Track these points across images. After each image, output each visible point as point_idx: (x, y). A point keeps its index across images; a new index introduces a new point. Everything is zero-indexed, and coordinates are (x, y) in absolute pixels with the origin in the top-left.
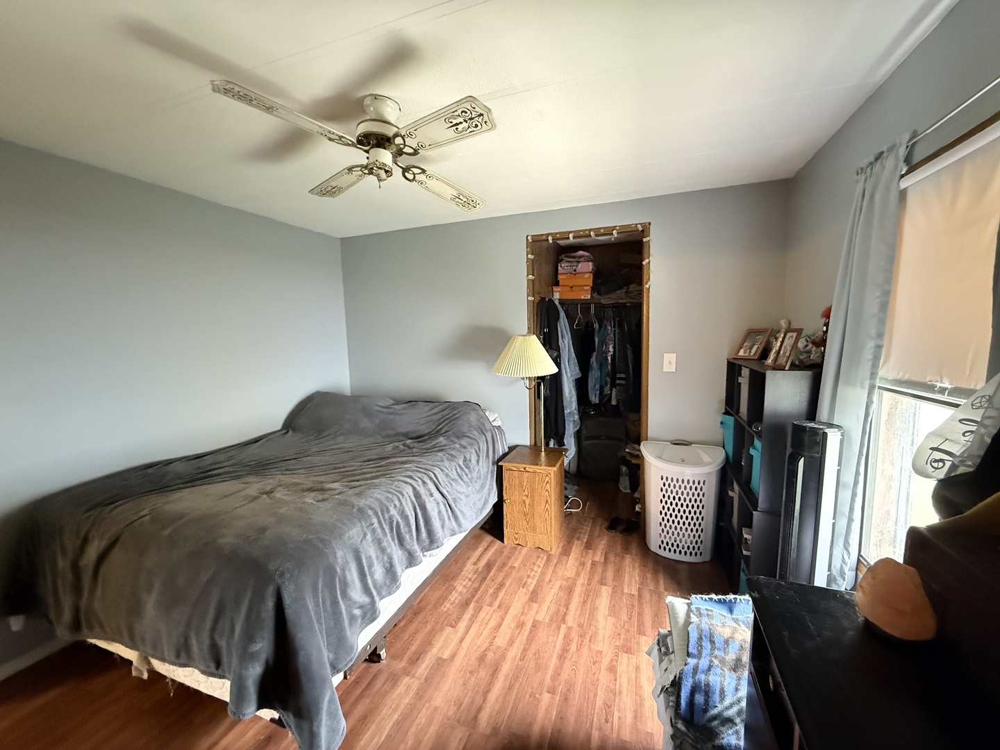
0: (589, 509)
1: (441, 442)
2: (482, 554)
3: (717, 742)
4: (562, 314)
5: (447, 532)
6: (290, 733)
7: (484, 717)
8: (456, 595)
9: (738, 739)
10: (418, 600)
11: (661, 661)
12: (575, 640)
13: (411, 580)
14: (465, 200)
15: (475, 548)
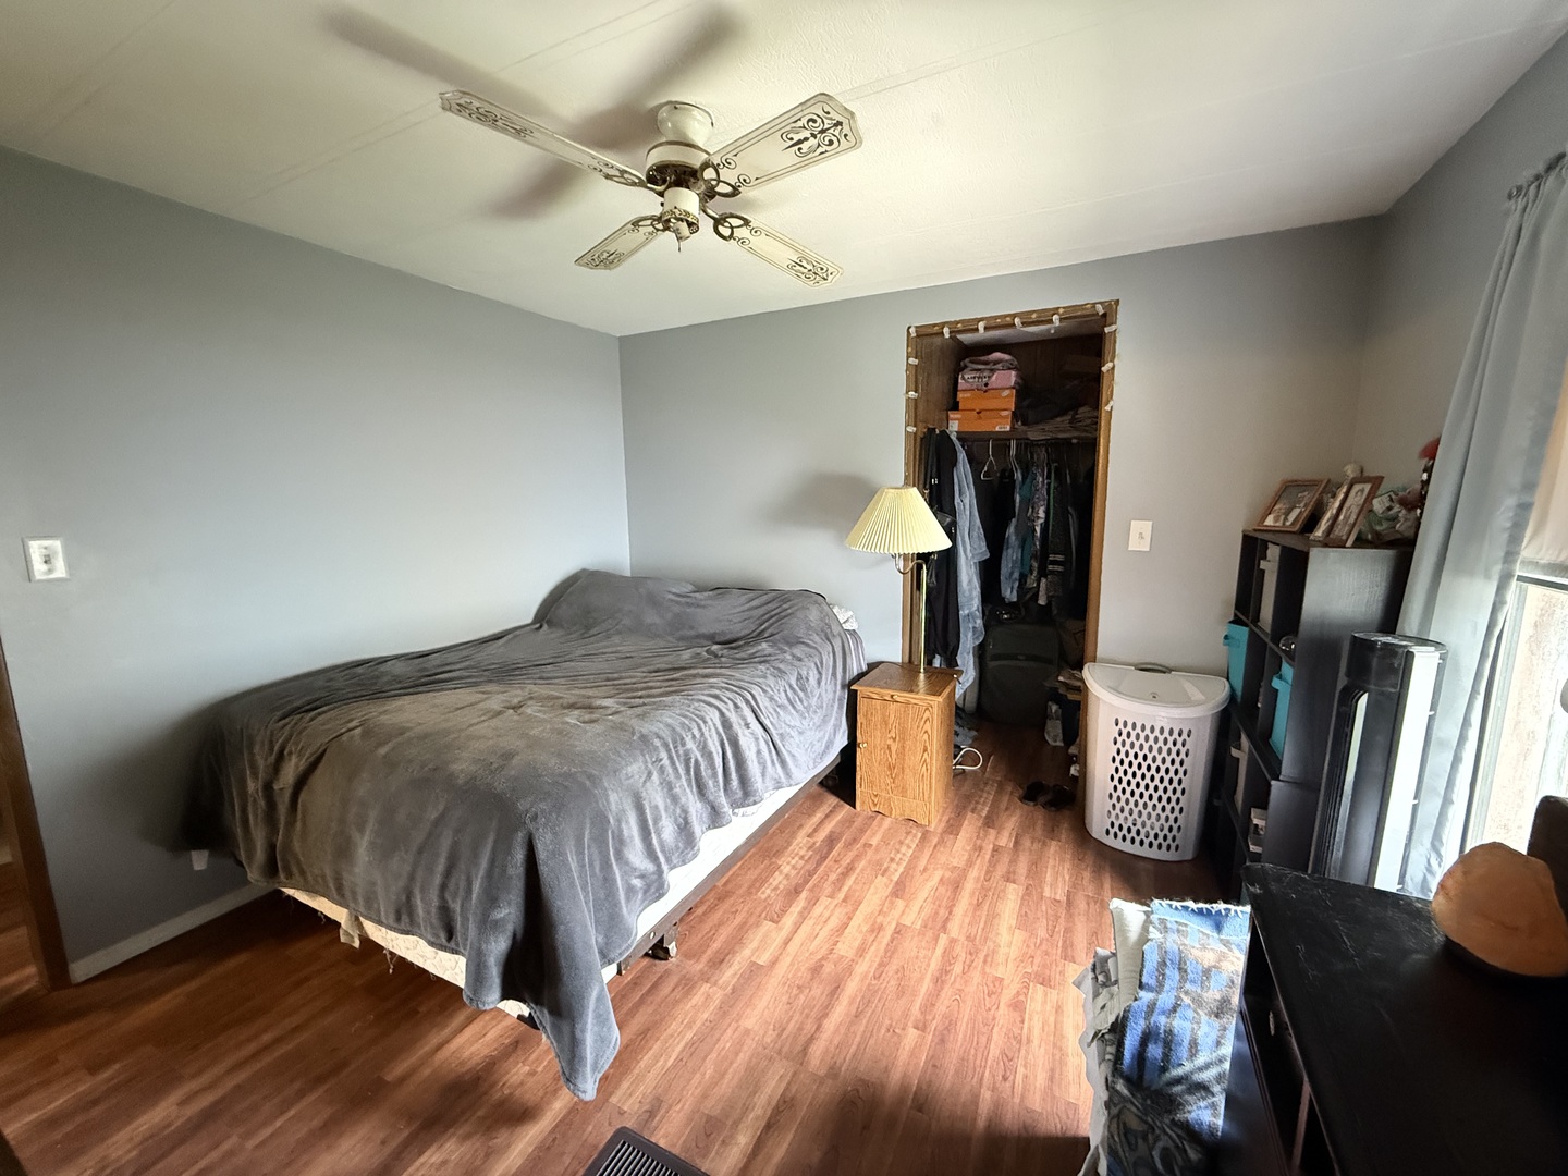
0: (993, 768)
1: (763, 650)
2: (821, 823)
3: (1179, 1116)
4: (962, 456)
5: (770, 783)
6: (544, 1036)
7: (817, 1051)
8: (781, 878)
9: (1215, 1115)
10: (724, 880)
11: (1096, 995)
12: (961, 959)
13: (716, 846)
14: (810, 267)
15: (810, 814)
